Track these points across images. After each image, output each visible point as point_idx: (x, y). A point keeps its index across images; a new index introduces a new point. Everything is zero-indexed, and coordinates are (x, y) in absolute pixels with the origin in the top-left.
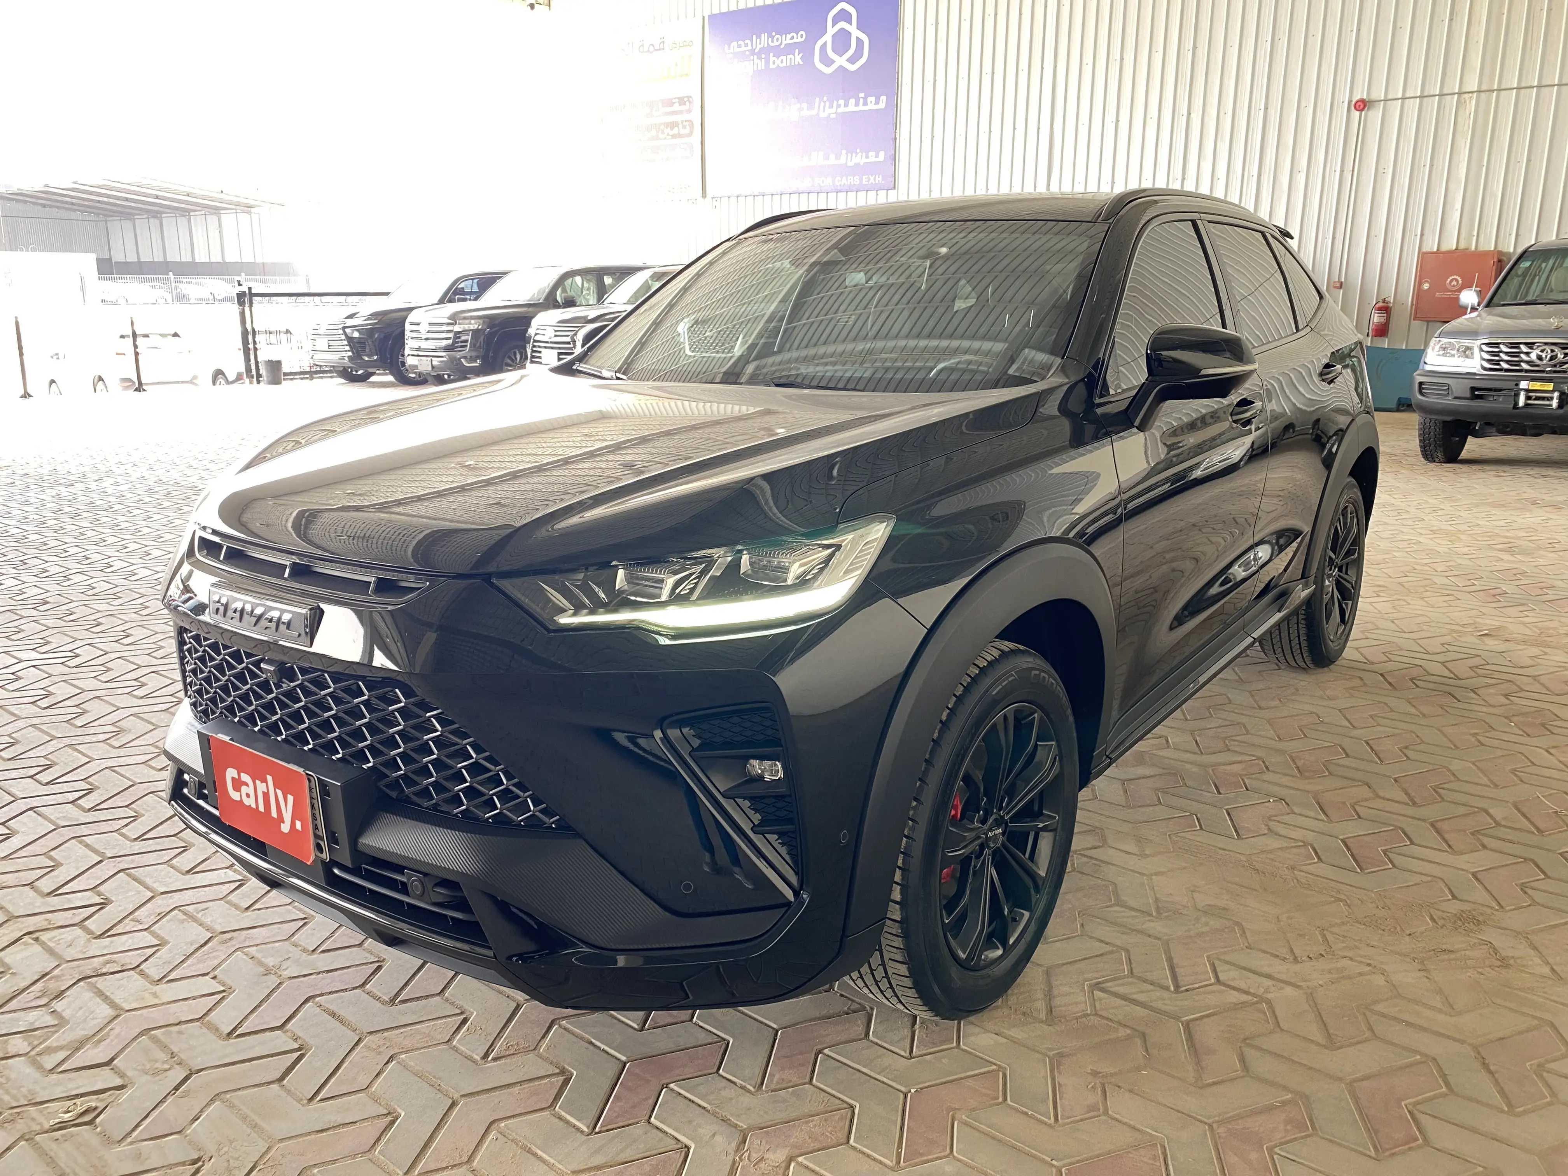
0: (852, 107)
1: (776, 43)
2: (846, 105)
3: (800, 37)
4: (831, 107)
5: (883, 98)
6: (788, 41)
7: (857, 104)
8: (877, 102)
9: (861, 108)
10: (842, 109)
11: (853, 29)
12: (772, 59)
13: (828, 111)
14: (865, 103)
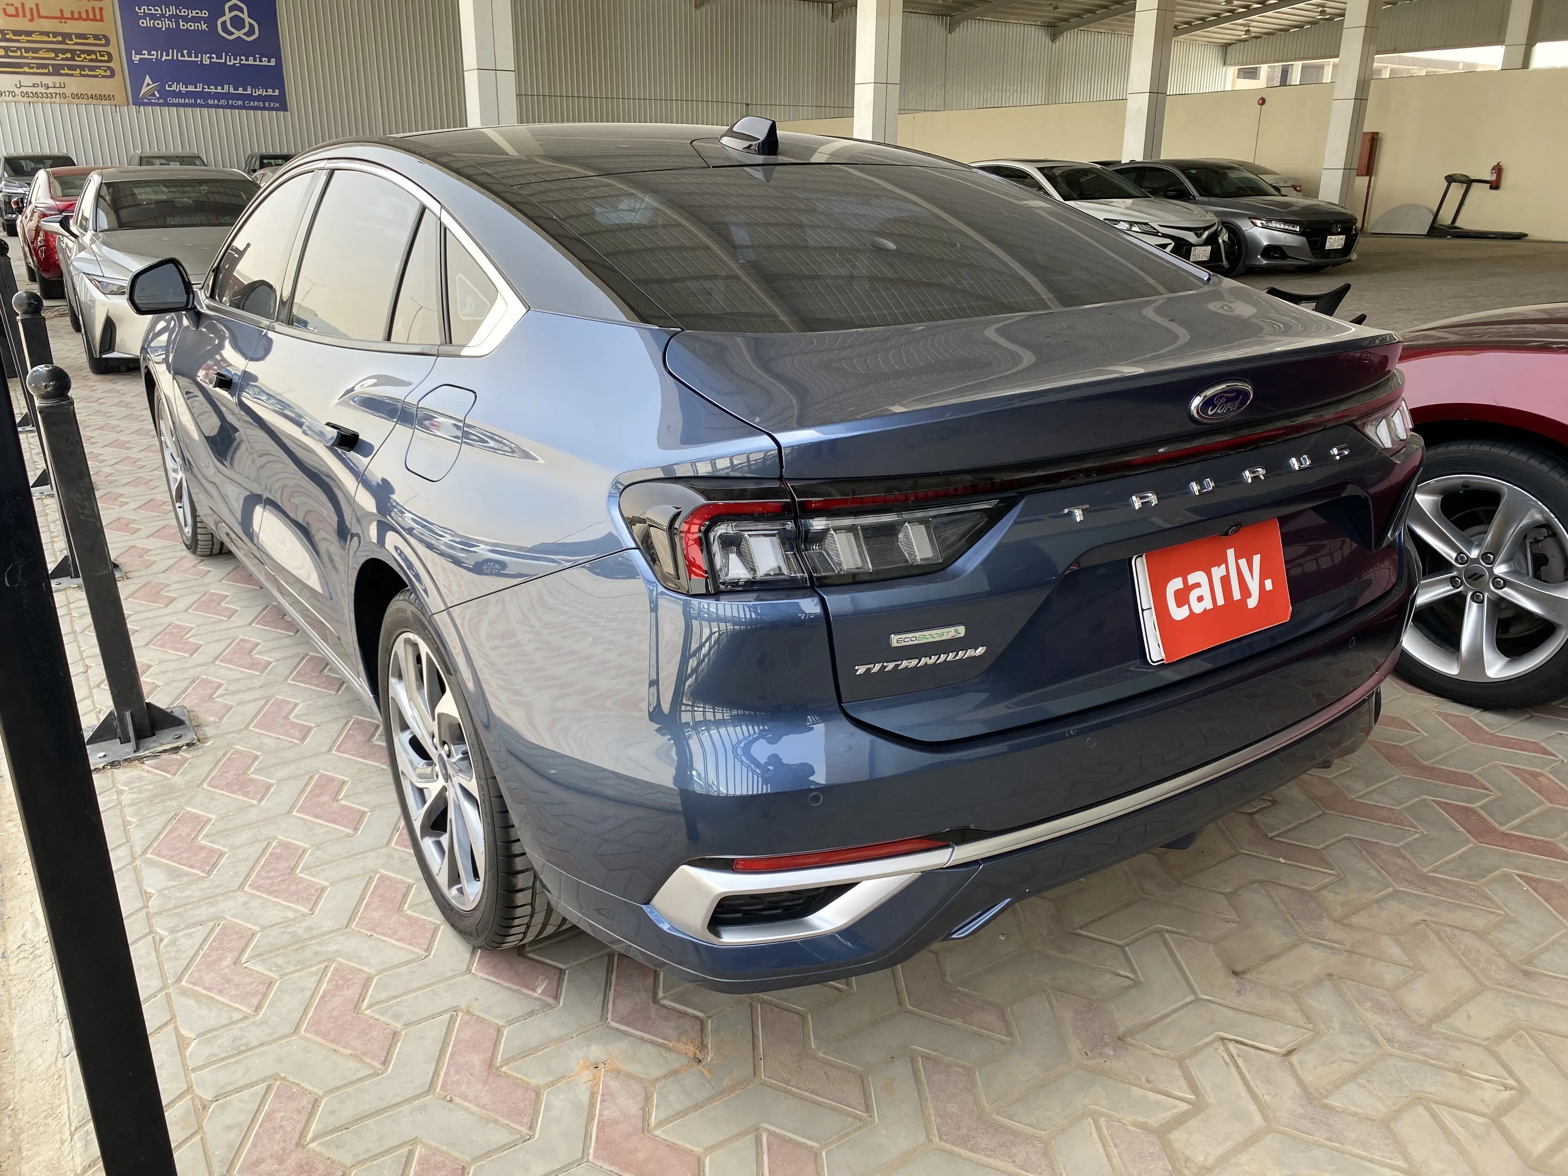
0: (251, 61)
1: (183, 14)
2: (247, 60)
3: (205, 14)
4: (235, 59)
5: (273, 60)
6: (194, 14)
7: (255, 60)
8: (269, 61)
9: (257, 63)
10: (244, 62)
11: (245, 16)
12: (181, 23)
13: (233, 62)
14: (261, 61)
